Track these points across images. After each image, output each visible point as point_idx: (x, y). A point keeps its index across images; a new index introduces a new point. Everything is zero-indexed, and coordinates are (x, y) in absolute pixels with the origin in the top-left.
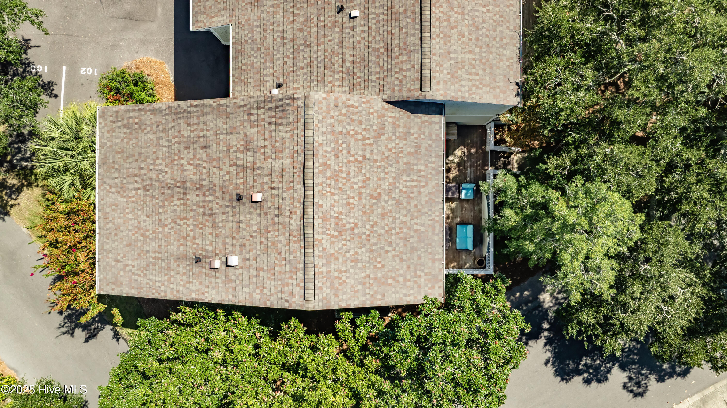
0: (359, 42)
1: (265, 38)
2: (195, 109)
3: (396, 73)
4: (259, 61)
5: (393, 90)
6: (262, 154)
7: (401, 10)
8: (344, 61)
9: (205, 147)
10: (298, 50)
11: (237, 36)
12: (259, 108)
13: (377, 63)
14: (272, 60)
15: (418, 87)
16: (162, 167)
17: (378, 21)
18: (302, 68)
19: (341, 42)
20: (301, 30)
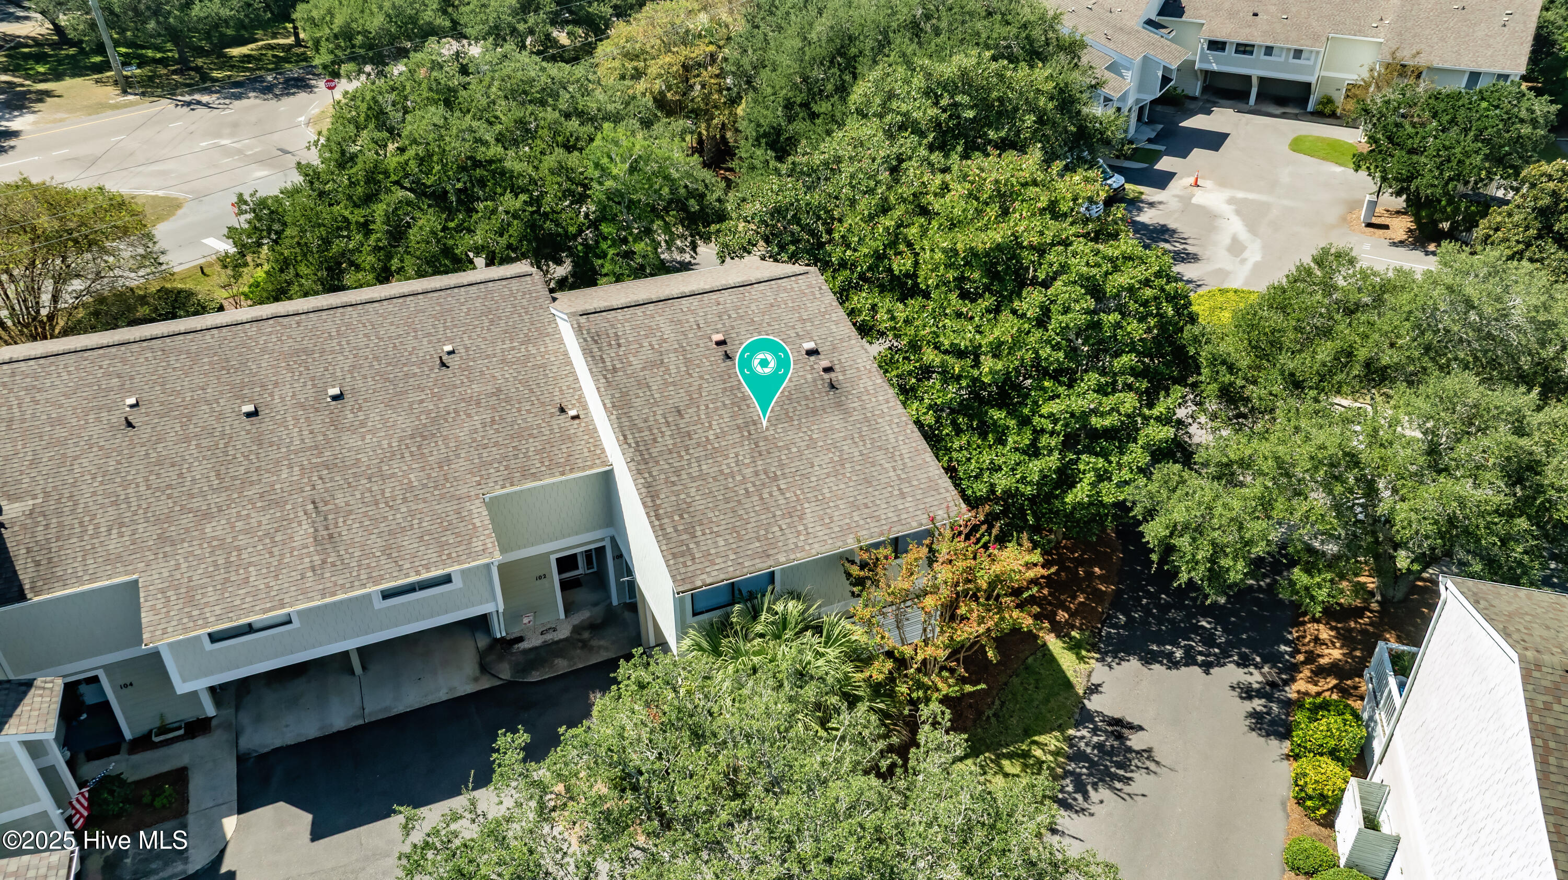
0: (485, 339)
1: (496, 444)
2: (630, 436)
3: (516, 299)
4: (533, 445)
5: (537, 298)
6: (661, 346)
7: (438, 308)
8: (512, 349)
9: (679, 411)
10: (508, 400)
11: (500, 483)
12: (604, 362)
13: (508, 317)
14: (527, 429)
15: (528, 278)
16: (732, 461)
17: (455, 326)
18: (531, 391)
19: (488, 356)
20: (478, 403)
